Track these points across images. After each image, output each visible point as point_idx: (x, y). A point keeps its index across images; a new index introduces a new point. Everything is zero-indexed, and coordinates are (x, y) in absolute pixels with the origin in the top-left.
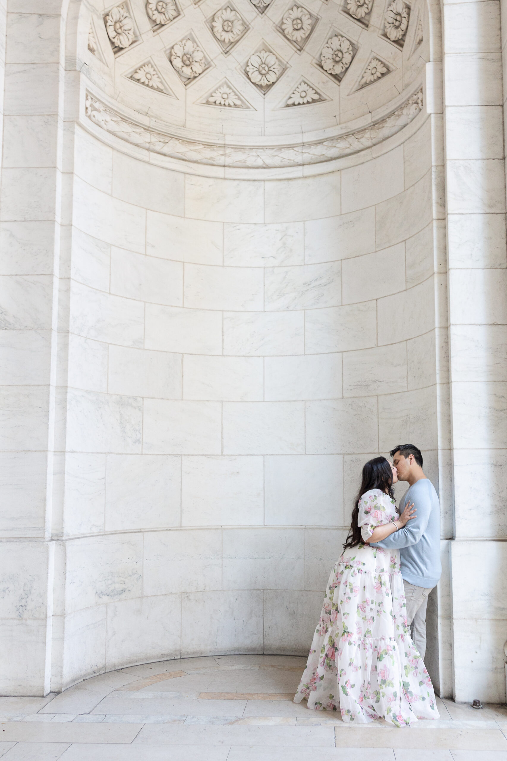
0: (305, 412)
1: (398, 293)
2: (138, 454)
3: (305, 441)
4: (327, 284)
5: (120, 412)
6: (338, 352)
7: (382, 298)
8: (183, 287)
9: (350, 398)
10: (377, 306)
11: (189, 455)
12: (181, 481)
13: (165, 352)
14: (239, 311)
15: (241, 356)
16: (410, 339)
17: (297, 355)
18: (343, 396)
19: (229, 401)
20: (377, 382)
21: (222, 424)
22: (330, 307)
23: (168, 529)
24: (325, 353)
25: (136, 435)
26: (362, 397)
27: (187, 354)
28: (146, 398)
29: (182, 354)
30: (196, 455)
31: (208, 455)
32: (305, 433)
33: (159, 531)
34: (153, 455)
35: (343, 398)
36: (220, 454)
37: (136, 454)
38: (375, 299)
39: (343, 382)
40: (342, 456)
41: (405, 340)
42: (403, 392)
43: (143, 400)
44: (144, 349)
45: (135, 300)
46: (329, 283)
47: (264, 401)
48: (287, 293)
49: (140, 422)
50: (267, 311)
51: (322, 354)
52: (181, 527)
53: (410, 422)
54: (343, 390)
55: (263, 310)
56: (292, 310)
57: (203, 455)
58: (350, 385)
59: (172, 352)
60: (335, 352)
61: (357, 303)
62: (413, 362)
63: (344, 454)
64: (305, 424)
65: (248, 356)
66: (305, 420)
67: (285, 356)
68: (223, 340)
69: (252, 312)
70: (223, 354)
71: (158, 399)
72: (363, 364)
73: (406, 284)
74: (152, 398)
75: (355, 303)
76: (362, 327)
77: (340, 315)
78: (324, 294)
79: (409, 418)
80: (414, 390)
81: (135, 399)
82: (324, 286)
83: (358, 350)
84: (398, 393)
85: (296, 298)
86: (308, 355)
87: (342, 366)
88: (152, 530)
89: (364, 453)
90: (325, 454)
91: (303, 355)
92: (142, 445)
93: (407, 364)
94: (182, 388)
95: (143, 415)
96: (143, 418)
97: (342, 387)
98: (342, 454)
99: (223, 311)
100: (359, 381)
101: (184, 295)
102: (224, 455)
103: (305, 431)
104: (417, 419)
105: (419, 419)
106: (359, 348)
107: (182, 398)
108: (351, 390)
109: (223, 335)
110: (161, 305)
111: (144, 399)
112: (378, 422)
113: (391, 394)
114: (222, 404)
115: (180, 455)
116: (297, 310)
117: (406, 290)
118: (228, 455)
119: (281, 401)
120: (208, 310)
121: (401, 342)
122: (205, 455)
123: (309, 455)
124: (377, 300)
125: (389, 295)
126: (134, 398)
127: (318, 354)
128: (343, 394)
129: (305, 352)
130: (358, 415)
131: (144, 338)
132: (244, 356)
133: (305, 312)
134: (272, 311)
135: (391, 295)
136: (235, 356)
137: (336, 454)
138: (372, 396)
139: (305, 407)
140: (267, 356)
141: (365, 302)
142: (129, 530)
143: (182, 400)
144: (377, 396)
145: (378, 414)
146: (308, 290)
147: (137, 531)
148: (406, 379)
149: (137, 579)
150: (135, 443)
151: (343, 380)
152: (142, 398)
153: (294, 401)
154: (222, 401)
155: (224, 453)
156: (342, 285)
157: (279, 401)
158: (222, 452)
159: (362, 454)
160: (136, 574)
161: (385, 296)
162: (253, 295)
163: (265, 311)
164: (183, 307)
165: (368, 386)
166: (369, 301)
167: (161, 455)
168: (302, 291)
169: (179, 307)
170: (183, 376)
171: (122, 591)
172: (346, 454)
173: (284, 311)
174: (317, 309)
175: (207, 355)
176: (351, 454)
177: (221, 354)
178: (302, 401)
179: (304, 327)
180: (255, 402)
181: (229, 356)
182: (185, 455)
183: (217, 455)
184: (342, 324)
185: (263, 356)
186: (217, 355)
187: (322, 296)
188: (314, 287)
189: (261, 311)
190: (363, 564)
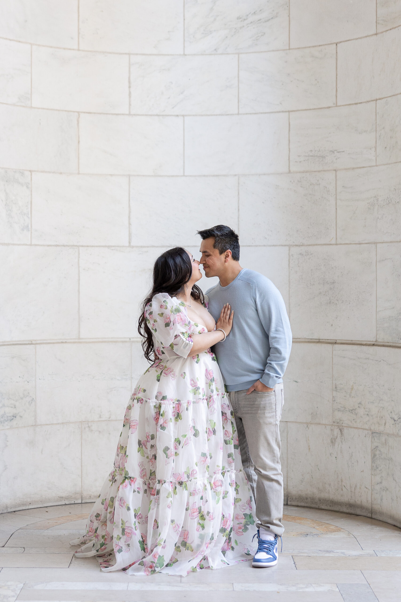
0: (238, 190)
1: (366, 37)
2: (26, 245)
4: (269, 20)
5: (5, 191)
6: (283, 112)
7: (343, 42)
8: (79, 22)
9: (300, 172)
10: (337, 53)
11: (88, 246)
12: (79, 280)
13: (57, 110)
14: (150, 55)
15: (154, 115)
16: (380, 99)
17: (228, 115)
18: (290, 171)
19: (138, 176)
20: (335, 152)
21: (130, 206)
22: (273, 51)
23: (64, 341)
24: (266, 113)
25: (24, 220)
26: (315, 172)
27: (84, 113)
28: (35, 171)
29: (78, 112)
30: (97, 246)
31: (112, 246)
32: (238, 218)
33: (54, 343)
34: (44, 246)
35: (290, 172)
36: (127, 244)
37: (24, 245)
38: (334, 43)
39: (290, 151)
40: (287, 248)
41: (373, 99)
42: (369, 167)
43: (31, 175)
44: (31, 107)
46: (272, 18)
47: (184, 176)
48: (215, 31)
49: (28, 202)
50: (189, 55)
51: (261, 113)
52: (79, 338)
53: (379, 206)
54: (289, 162)
55: (182, 53)
56: (222, 54)
57: (106, 246)
58: (299, 156)
59: (66, 111)
60: (280, 112)
61: (309, 47)
62: (384, 128)
63: (290, 246)
64: (239, 207)
65: (163, 115)
66: (239, 201)
67: (211, 115)
68: (130, 93)
69: (168, 55)
70: (130, 112)
71: (50, 172)
72: (317, 128)
73: (376, 26)
74: (42, 172)
75: (307, 47)
77: (286, 62)
78: (265, 33)
79: (377, 200)
80: (384, 165)
82: (266, 21)
83: (310, 109)
84: (363, 167)
85: (227, 37)
86: (244, 114)
87: (289, 130)
88: (45, 342)
89: (317, 245)
90: (264, 246)
91: (236, 114)
92: (31, 232)
93: (376, 131)
94: (79, 158)
95: (31, 195)
96: (31, 198)
97: (288, 158)
98: (287, 246)
99: (129, 54)
100: (311, 151)
101: (79, 33)
102: (133, 247)
103: (239, 215)
104: (387, 201)
105: (390, 201)
106: (311, 108)
107: (79, 171)
108: (300, 162)
109: (130, 87)
110: (51, 47)
111: (33, 173)
112: (336, 204)
113: (353, 169)
114: (129, 180)
115: (76, 246)
116: (228, 54)
117: (376, 34)
118: (137, 247)
119: (207, 176)
120: (110, 53)
121: (368, 102)
122: (109, 247)
123: (243, 246)
124: (336, 45)
125: (354, 39)
126: (21, 172)
127: (255, 114)
128: (289, 167)
129: (239, 111)
130: (310, 194)
131: (31, 92)
132: (157, 115)
133: (239, 57)
134: (194, 55)
135: (357, 39)
136: (147, 115)
137: (280, 246)
138: (329, 171)
139: (239, 183)
140: (189, 115)
141: (321, 45)
142: (18, 341)
143: (79, 174)
144: (335, 170)
145: (336, 194)
146: (243, 26)
147: (27, 342)
148: (374, 149)
149: (29, 402)
150: (23, 230)
151: (289, 149)
152: (30, 171)
153: (225, 176)
154: (129, 176)
155: (132, 244)
156: (289, 21)
157: (204, 176)
158: (130, 243)
159: (314, 245)
160: (28, 396)
161: (348, 39)
162: (169, 32)
163: (186, 55)
164: (79, 50)
165: (323, 157)
166: (326, 45)
167: (54, 246)
168: (236, 28)
169: (73, 49)
170: (79, 142)
171: (13, 416)
172: (293, 246)
173: (210, 54)
174: (255, 52)
175: (109, 114)
176: (299, 246)
177: (128, 113)
178: (235, 175)
179: (238, 77)
180: (173, 176)
181: (138, 115)
182: (82, 246)
183: (123, 246)
184: (289, 74)
185: (183, 116)
186: (123, 114)
187: (262, 35)
188: (252, 22)
189: (180, 55)
190: (143, 391)
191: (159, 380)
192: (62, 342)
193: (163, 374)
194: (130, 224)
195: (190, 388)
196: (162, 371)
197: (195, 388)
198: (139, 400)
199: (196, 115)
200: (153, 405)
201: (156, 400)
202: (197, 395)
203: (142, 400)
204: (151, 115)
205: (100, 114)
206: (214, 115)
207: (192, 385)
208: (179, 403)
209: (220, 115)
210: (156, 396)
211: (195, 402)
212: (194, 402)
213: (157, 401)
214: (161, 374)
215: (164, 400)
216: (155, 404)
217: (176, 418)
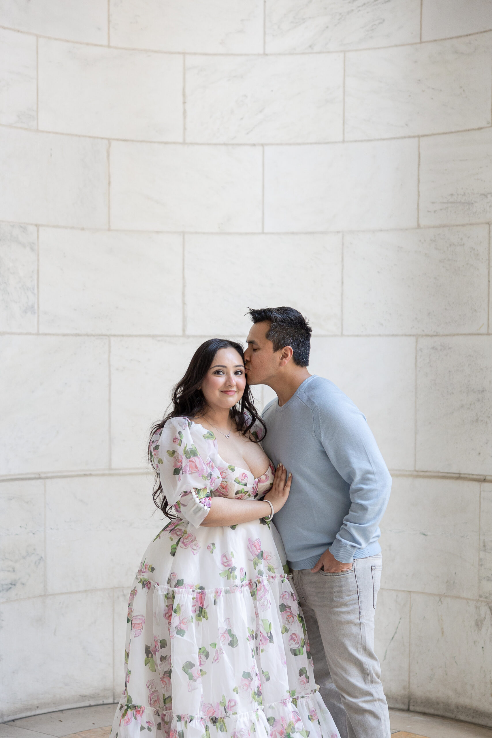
0: (343, 254)
2: (31, 334)
3: (342, 311)
6: (409, 137)
8: (109, 5)
9: (434, 227)
11: (123, 336)
12: (110, 385)
13: (76, 135)
14: (215, 55)
15: (220, 144)
17: (328, 143)
18: (419, 225)
19: (196, 233)
20: (489, 196)
21: (184, 278)
22: (397, 46)
23: (88, 473)
24: (384, 139)
25: (28, 298)
26: (457, 226)
27: (118, 140)
28: (43, 226)
29: (109, 140)
30: (136, 336)
31: (157, 336)
32: (342, 294)
33: (72, 476)
34: (58, 335)
35: (419, 226)
36: (180, 333)
37: (27, 334)
39: (419, 195)
40: (414, 339)
43: (38, 231)
44: (37, 131)
45: (19, 31)
47: (263, 233)
48: (310, 18)
49: (33, 272)
50: (272, 55)
51: (378, 140)
52: (110, 469)
54: (418, 212)
55: (262, 52)
56: (320, 53)
57: (148, 336)
58: (433, 203)
59: (90, 137)
60: (405, 137)
61: (451, 38)
63: (417, 336)
65: (233, 145)
66: (343, 269)
67: (304, 144)
68: (185, 112)
69: (241, 55)
70: (184, 139)
71: (66, 228)
72: (461, 160)
74: (54, 227)
75: (448, 39)
76: (461, 87)
77: (416, 62)
78: (384, 20)
81: (24, 228)
83: (450, 134)
85: (327, 27)
86: (351, 142)
87: (419, 165)
88: (59, 474)
89: (458, 335)
90: (380, 335)
91: (339, 142)
92: (38, 316)
94: (109, 207)
95: (38, 260)
96: (38, 265)
97: (417, 206)
98: (414, 335)
99: (184, 54)
100: (452, 195)
101: (109, 22)
102: (188, 337)
106: (453, 130)
107: (110, 226)
108: (435, 211)
109: (184, 103)
110: (69, 42)
111: (41, 229)
112: (489, 273)
114: (184, 239)
115: (106, 335)
116: (329, 52)
119: (297, 233)
120: (156, 52)
122: (153, 336)
123: (348, 336)
126: (21, 227)
127: (368, 141)
128: (418, 219)
129: (344, 137)
130: (449, 260)
131: (37, 108)
132: (225, 144)
133: (345, 57)
134: (280, 54)
136: (209, 144)
137: (402, 335)
138: (478, 224)
139: (343, 244)
140: (271, 144)
141: (470, 35)
143: (109, 230)
144: (489, 224)
145: (489, 259)
146: (353, 10)
147: (33, 476)
149: (35, 563)
150: (25, 312)
151: (419, 192)
152: (37, 226)
153: (322, 233)
154: (183, 233)
155: (188, 332)
157: (293, 233)
158: (184, 330)
159: (454, 335)
160: (33, 554)
162: (242, 20)
163: (267, 55)
164: (109, 46)
165: (470, 204)
166: (477, 33)
167: (72, 335)
168: (341, 14)
169: (101, 46)
170: (109, 183)
171: (11, 584)
172: (423, 336)
173: (303, 54)
174: (369, 49)
175: (154, 142)
176: (432, 336)
177: (181, 140)
178: (338, 232)
179: (344, 87)
180: (246, 234)
181: (197, 144)
182: (115, 336)
183: (175, 336)
184: (419, 80)
185: (263, 145)
186: (174, 143)
187: (380, 23)
188: (365, 4)
189: (259, 55)
190: (150, 569)
191: (173, 554)
192: (85, 475)
193: (180, 544)
194: (184, 303)
195: (220, 567)
196: (180, 539)
197: (229, 569)
198: (145, 583)
199: (281, 144)
200: (163, 594)
201: (169, 585)
202: (231, 579)
203: (149, 583)
204: (216, 144)
205: (141, 142)
206: (308, 144)
207: (225, 564)
208: (202, 592)
209: (316, 143)
210: (169, 580)
211: (228, 590)
212: (227, 592)
213: (170, 588)
214: (178, 544)
215: (179, 587)
216: (165, 593)
217: (199, 615)
